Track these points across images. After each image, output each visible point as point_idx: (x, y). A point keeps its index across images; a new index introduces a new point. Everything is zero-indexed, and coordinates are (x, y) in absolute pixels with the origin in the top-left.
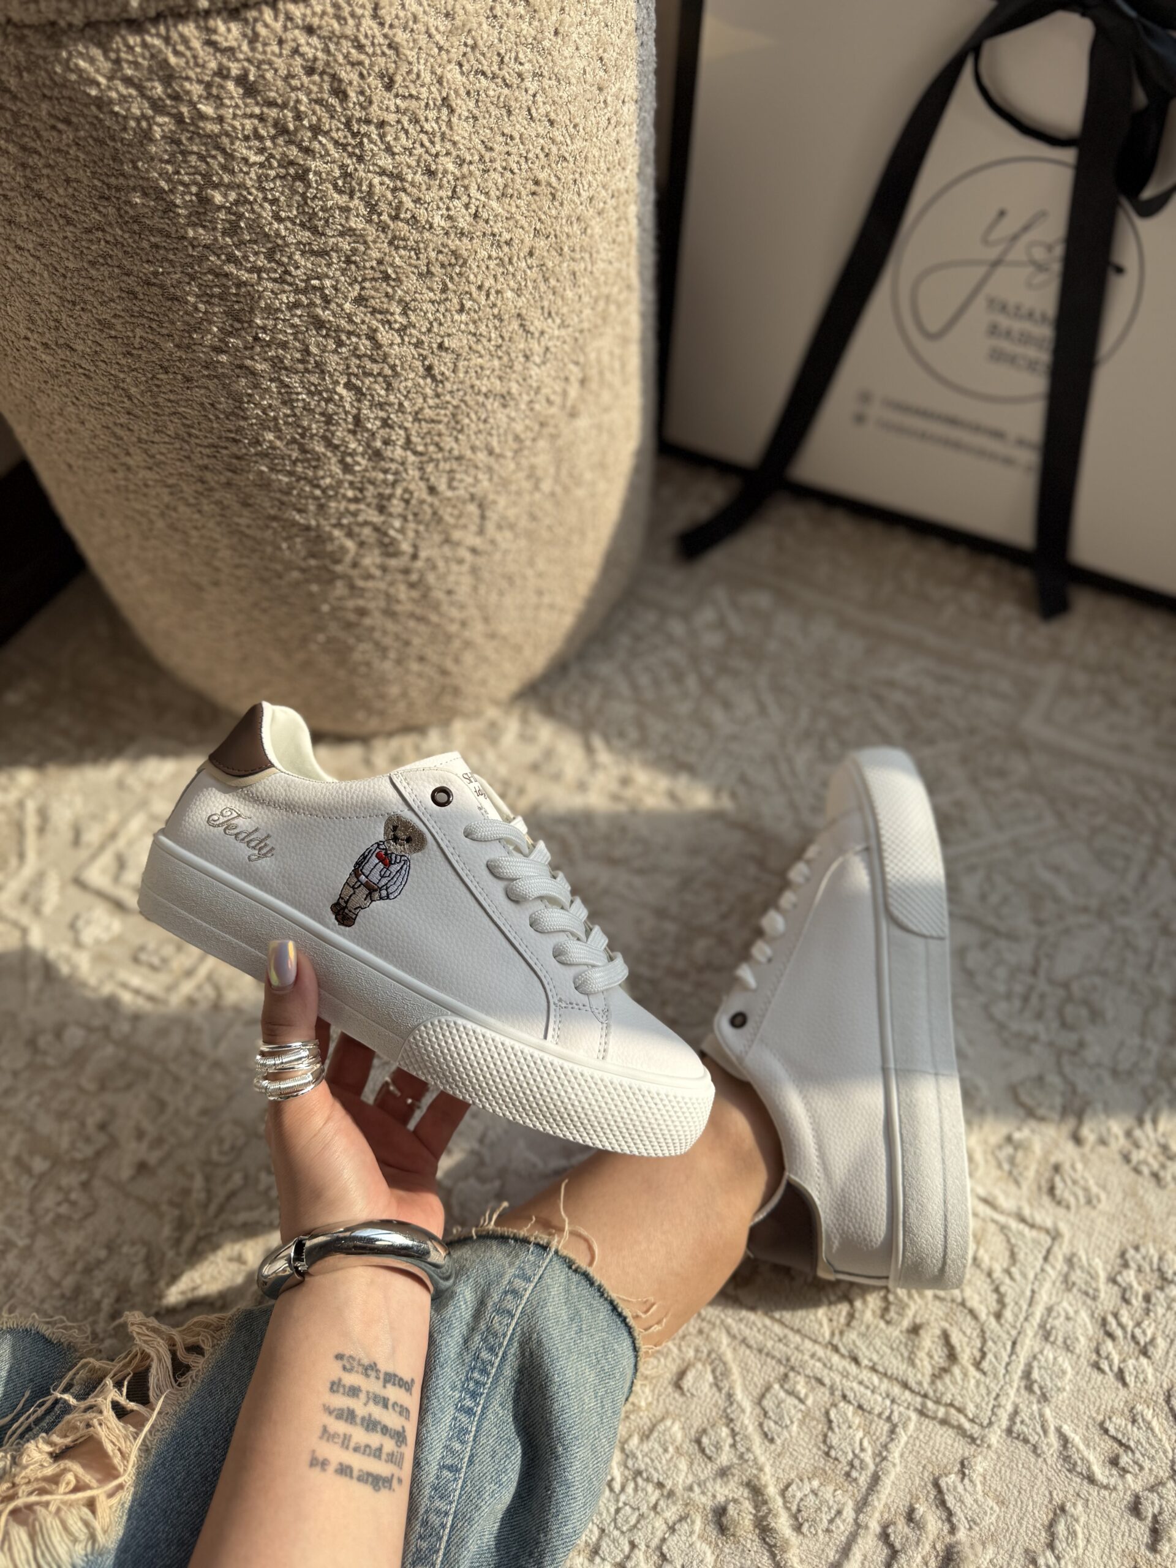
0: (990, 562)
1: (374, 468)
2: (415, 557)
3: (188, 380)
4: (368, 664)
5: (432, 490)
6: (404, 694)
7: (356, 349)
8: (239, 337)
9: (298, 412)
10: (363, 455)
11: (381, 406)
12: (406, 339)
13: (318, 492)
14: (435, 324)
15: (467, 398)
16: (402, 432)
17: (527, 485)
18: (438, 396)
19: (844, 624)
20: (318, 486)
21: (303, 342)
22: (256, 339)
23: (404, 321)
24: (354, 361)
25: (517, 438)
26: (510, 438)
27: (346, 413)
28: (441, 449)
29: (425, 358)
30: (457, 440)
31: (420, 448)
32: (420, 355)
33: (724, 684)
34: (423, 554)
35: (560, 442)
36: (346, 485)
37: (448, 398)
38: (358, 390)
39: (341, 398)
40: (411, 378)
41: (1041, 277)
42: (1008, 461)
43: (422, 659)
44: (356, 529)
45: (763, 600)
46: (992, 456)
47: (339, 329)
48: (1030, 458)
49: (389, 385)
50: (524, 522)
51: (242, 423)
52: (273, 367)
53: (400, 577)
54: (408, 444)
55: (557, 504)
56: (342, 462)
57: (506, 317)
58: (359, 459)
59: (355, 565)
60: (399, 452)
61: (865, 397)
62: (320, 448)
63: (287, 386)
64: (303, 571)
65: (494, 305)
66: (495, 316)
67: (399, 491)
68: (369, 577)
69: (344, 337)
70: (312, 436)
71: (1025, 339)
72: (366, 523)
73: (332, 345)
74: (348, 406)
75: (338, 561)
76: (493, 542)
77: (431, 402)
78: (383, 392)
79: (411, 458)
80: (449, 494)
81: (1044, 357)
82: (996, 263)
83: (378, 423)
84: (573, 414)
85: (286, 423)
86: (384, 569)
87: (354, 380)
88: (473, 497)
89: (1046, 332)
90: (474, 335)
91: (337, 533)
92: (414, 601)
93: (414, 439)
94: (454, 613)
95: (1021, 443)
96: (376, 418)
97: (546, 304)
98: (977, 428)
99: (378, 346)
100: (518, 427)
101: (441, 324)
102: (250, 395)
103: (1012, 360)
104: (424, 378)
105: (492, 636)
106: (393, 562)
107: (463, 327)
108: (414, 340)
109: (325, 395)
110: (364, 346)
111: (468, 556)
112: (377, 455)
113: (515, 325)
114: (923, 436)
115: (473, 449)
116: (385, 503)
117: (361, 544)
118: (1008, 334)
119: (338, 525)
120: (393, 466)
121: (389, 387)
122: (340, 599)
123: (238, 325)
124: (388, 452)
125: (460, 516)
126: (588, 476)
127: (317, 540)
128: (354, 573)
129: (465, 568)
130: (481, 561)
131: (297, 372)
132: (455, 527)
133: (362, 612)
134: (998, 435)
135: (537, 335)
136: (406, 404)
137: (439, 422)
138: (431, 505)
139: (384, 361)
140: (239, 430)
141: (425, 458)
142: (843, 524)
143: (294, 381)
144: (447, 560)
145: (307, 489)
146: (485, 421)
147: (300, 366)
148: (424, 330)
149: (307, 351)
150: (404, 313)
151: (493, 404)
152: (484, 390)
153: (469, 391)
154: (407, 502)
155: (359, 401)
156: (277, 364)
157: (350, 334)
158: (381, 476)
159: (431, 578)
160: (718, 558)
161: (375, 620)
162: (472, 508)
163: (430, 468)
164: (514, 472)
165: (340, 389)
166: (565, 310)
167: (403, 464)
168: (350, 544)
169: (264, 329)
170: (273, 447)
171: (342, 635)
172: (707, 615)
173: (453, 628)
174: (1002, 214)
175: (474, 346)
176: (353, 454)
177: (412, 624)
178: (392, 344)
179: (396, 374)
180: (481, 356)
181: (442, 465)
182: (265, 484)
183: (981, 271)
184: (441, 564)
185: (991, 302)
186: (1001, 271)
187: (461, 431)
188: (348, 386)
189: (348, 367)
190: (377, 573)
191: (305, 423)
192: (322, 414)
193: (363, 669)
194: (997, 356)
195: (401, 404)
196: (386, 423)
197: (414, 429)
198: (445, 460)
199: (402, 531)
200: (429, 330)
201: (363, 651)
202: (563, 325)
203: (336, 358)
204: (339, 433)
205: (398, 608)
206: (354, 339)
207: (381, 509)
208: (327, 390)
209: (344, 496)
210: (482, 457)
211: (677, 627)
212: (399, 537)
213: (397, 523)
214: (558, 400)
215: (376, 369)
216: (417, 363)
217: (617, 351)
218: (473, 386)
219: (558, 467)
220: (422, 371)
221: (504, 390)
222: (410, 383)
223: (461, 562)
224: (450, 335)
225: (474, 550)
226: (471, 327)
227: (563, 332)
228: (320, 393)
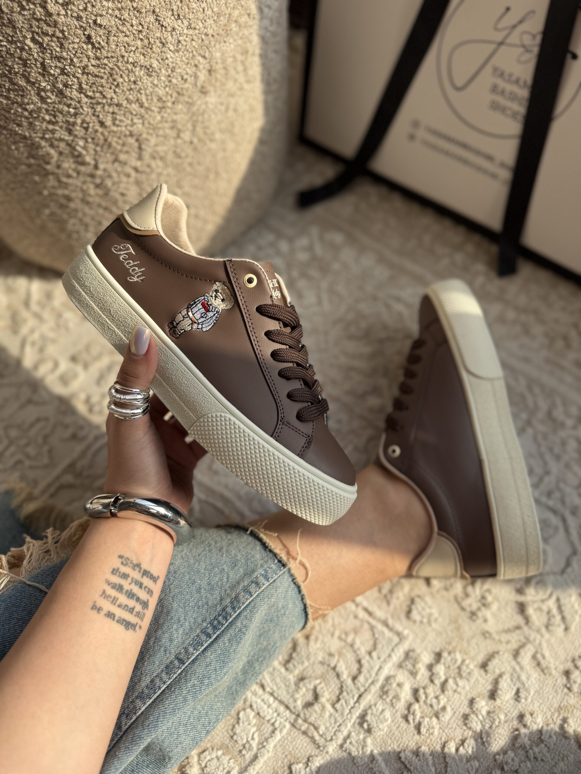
0: (477, 238)
1: (60, 103)
2: (96, 167)
4: (78, 232)
5: (102, 124)
7: (34, 13)
10: (52, 92)
11: (59, 59)
12: (69, 13)
13: (26, 113)
14: (89, 5)
15: (120, 64)
16: (75, 80)
17: (172, 133)
18: (98, 58)
19: (382, 260)
20: (26, 110)
24: (34, 23)
25: (160, 99)
26: (155, 100)
27: (36, 60)
28: (104, 97)
29: (85, 30)
30: (115, 92)
31: (90, 94)
32: (81, 27)
33: (302, 284)
34: (101, 166)
35: (195, 109)
36: (44, 111)
37: (106, 61)
38: (41, 45)
39: (30, 49)
40: (76, 42)
41: (527, 56)
42: (494, 176)
44: (56, 143)
45: (338, 238)
46: (485, 172)
48: (506, 175)
49: (62, 44)
50: (170, 157)
53: (89, 179)
54: (81, 90)
55: (195, 149)
56: (38, 94)
57: (144, 10)
58: (49, 94)
59: (58, 167)
60: (75, 94)
61: (416, 124)
62: (22, 83)
64: (29, 166)
66: (134, 9)
67: (79, 121)
68: (69, 176)
70: (16, 73)
71: (513, 97)
72: (61, 140)
74: (35, 55)
75: (48, 163)
76: (149, 166)
77: (93, 62)
78: (58, 49)
79: (85, 100)
80: (115, 129)
81: (521, 109)
82: (501, 44)
83: (58, 71)
84: (204, 92)
86: (78, 173)
87: (37, 37)
88: (131, 135)
89: (524, 93)
90: (120, 19)
91: (43, 143)
92: (101, 196)
93: (84, 86)
95: (502, 165)
96: (56, 67)
97: (175, 8)
98: (478, 153)
99: (50, 15)
100: (161, 92)
101: (93, 6)
103: (503, 110)
104: (87, 44)
106: (82, 168)
107: (110, 11)
108: (75, 15)
109: (19, 44)
110: (39, 12)
111: (133, 173)
112: (61, 93)
113: (151, 18)
114: (447, 153)
115: (128, 100)
116: (71, 127)
117: (61, 153)
118: (503, 92)
119: (43, 138)
120: (73, 103)
121: (62, 46)
122: (53, 187)
124: (67, 92)
125: (124, 145)
126: (218, 136)
127: (33, 147)
128: (59, 172)
129: (132, 180)
130: (143, 177)
132: (121, 151)
133: (69, 199)
134: (490, 158)
135: (169, 29)
136: (75, 60)
137: (102, 78)
138: (102, 134)
139: (55, 26)
141: (94, 101)
142: (398, 202)
144: (119, 173)
145: (20, 110)
146: (135, 82)
148: (81, 8)
151: (139, 72)
152: (131, 60)
153: (121, 59)
154: (86, 129)
155: (43, 53)
158: (66, 108)
159: (109, 183)
160: (320, 210)
161: (76, 204)
162: (131, 141)
163: (99, 108)
164: (161, 122)
165: (28, 42)
166: (191, 16)
167: (79, 102)
168: (52, 152)
171: (59, 212)
172: (303, 242)
174: (508, 9)
175: (120, 27)
176: (44, 90)
177: (101, 211)
178: (59, 14)
179: (65, 38)
180: (127, 36)
181: (106, 107)
183: (491, 48)
184: (114, 175)
185: (495, 69)
186: (503, 48)
187: (117, 86)
188: (33, 40)
189: (31, 27)
190: (74, 175)
191: (10, 64)
192: (20, 58)
193: (75, 236)
194: (495, 106)
195: (72, 60)
196: (63, 72)
197: (84, 79)
198: (110, 105)
199: (85, 148)
200: (85, 9)
201: (72, 224)
202: (189, 27)
203: (21, 17)
204: (34, 75)
205: (91, 199)
206: (32, 6)
207: (70, 132)
208: (19, 41)
209: (44, 119)
210: (135, 107)
211: (284, 246)
212: (84, 152)
213: (81, 143)
214: (191, 80)
215: (50, 31)
216: (79, 32)
217: (239, 57)
218: (123, 57)
219: (194, 127)
220: (84, 38)
221: (147, 64)
222: (76, 46)
223: (128, 176)
224: (101, 16)
225: (136, 169)
226: (117, 12)
227: (191, 32)
228: (15, 43)
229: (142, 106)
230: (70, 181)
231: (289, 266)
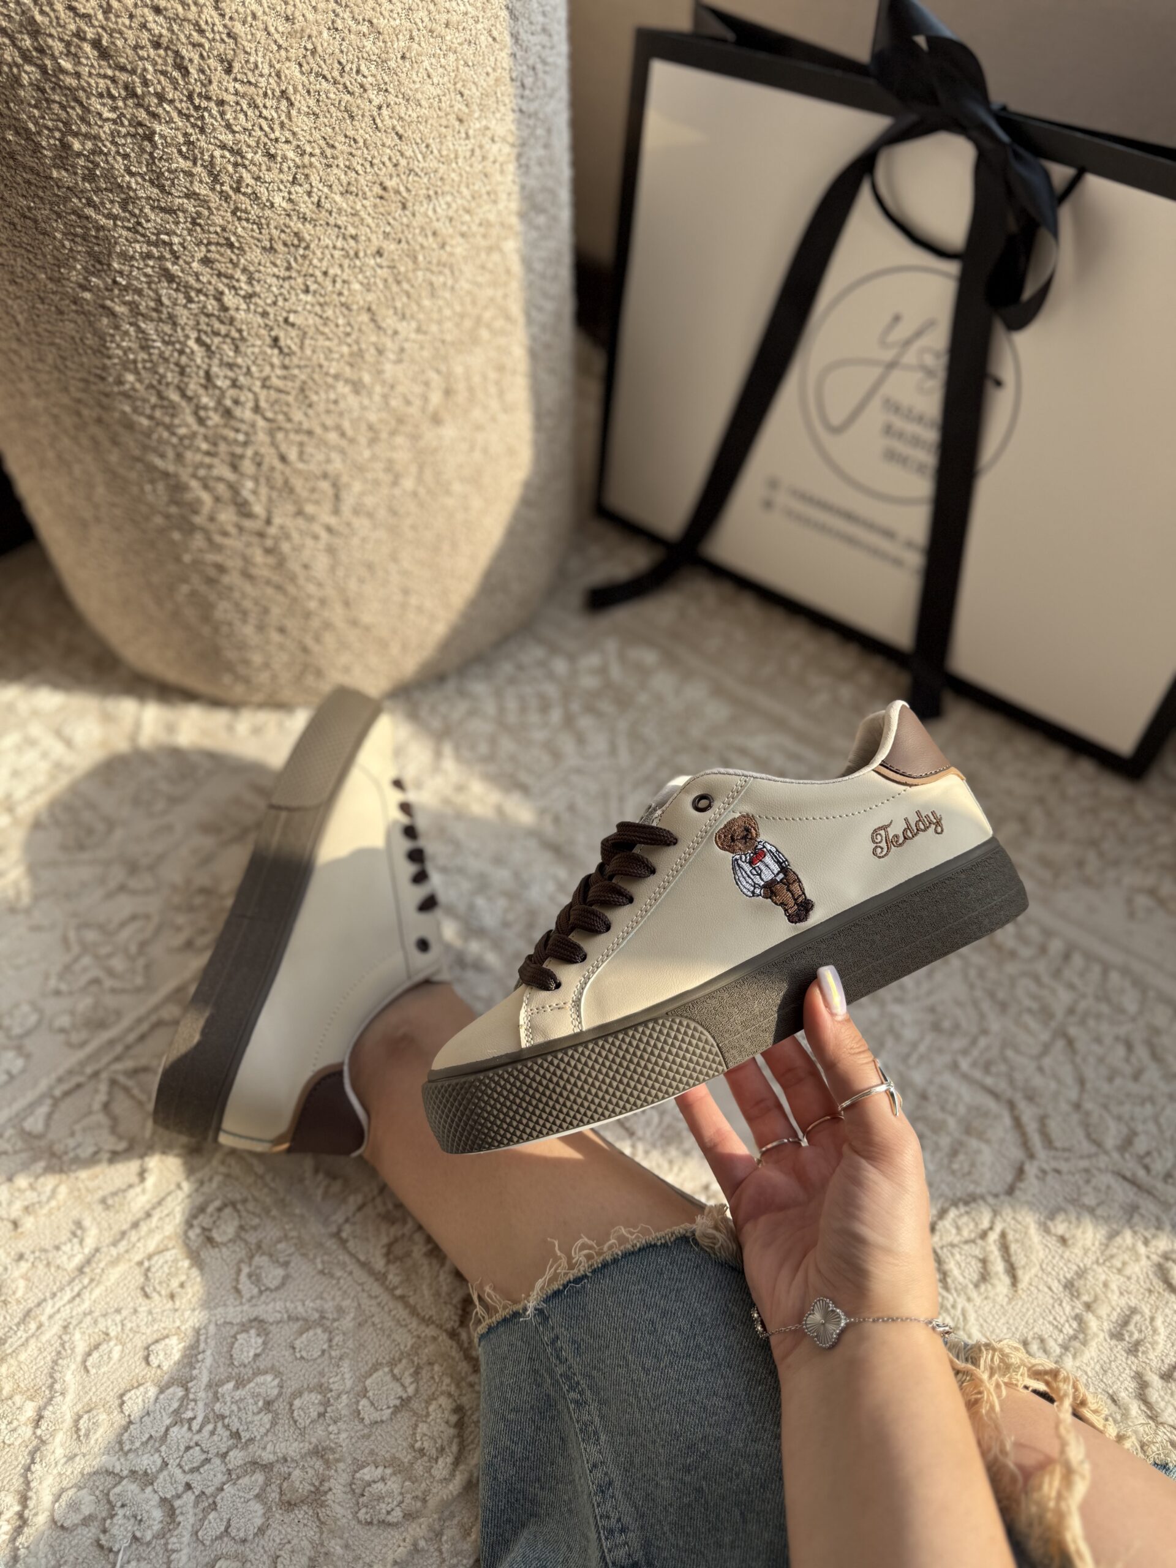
0: (878, 662)
1: (226, 426)
2: (268, 522)
3: (61, 313)
4: (230, 624)
5: (283, 459)
6: (267, 665)
7: (204, 307)
8: (99, 277)
9: (155, 358)
10: (216, 410)
11: (231, 366)
12: (252, 307)
13: (175, 440)
14: (280, 299)
15: (316, 377)
16: (251, 396)
17: (387, 478)
18: (285, 367)
19: (718, 691)
20: (175, 434)
21: (156, 292)
22: (115, 282)
23: (250, 290)
24: (203, 319)
25: (371, 427)
26: (364, 425)
27: (199, 367)
28: (289, 420)
29: (271, 329)
30: (306, 414)
31: (269, 415)
32: (266, 325)
33: (585, 722)
34: (277, 520)
35: (422, 444)
36: (200, 437)
37: (296, 371)
38: (208, 347)
39: (193, 352)
40: (256, 345)
41: (930, 383)
42: (898, 562)
43: (282, 630)
44: (212, 483)
45: (649, 657)
46: (883, 555)
47: (187, 286)
48: (915, 560)
50: (382, 513)
51: (108, 362)
52: (131, 311)
53: (255, 540)
54: (257, 409)
55: (421, 505)
56: (196, 413)
57: (355, 307)
59: (212, 519)
60: (248, 415)
61: (773, 484)
62: (175, 397)
63: (143, 332)
64: (168, 517)
65: (340, 294)
66: (342, 305)
67: (249, 452)
68: (225, 534)
69: (193, 294)
70: (168, 384)
71: (916, 441)
72: (220, 479)
73: (182, 300)
74: (199, 361)
75: (196, 512)
76: (349, 524)
77: (279, 372)
78: (231, 354)
79: (261, 423)
80: (300, 466)
81: (929, 459)
82: (892, 365)
83: (228, 383)
84: (436, 420)
85: (144, 368)
86: (241, 529)
87: (204, 337)
88: (325, 476)
89: (932, 436)
90: (321, 317)
91: (194, 484)
92: (271, 568)
93: (263, 404)
94: (311, 588)
95: (909, 544)
96: (226, 377)
97: (399, 305)
98: (871, 526)
99: (225, 309)
100: (373, 417)
101: (285, 300)
102: (113, 336)
103: (903, 461)
104: (272, 347)
105: (354, 623)
106: (248, 523)
107: (308, 307)
108: (260, 310)
109: (178, 346)
110: (212, 305)
111: (324, 535)
112: (228, 413)
113: (365, 317)
114: (823, 529)
115: (325, 428)
116: (237, 461)
117: (217, 499)
118: (900, 435)
119: (194, 476)
120: (244, 427)
121: (237, 350)
122: (201, 551)
123: (99, 267)
124: (238, 412)
125: (313, 490)
126: (457, 487)
127: (177, 488)
128: (212, 527)
129: (321, 545)
130: (338, 542)
131: (152, 320)
132: (308, 500)
133: (221, 569)
134: (889, 534)
135: (390, 332)
136: (254, 369)
137: (288, 393)
138: (283, 473)
139: (231, 324)
140: (104, 368)
141: (274, 425)
142: (749, 606)
143: (149, 328)
144: (301, 532)
145: (166, 435)
146: (336, 403)
147: (154, 315)
148: (269, 301)
149: (159, 301)
150: (250, 281)
151: (343, 388)
152: (332, 371)
153: (317, 370)
154: (259, 465)
155: (210, 358)
156: (133, 307)
157: (199, 291)
158: (232, 434)
159: (285, 547)
160: (623, 615)
161: (232, 578)
162: (325, 485)
163: (280, 436)
164: (370, 460)
166: (421, 316)
167: (253, 426)
168: (206, 497)
169: (121, 273)
170: (134, 389)
171: (203, 588)
172: (593, 660)
173: (313, 605)
174: (897, 319)
175: (321, 328)
176: (205, 408)
177: (270, 591)
178: (237, 309)
179: (243, 339)
180: (328, 339)
181: (292, 436)
182: (130, 426)
183: (877, 371)
184: (295, 535)
185: (887, 403)
186: (896, 373)
187: (310, 406)
188: (199, 340)
189: (198, 323)
190: (233, 530)
191: (162, 371)
192: (177, 364)
193: (225, 629)
194: (891, 456)
195: (248, 369)
196: (234, 384)
197: (263, 395)
198: (295, 431)
199: (255, 492)
200: (275, 303)
201: (223, 610)
202: (419, 330)
203: (186, 312)
204: (193, 387)
205: (254, 571)
206: (202, 298)
207: (234, 468)
208: (179, 342)
209: (198, 449)
210: (333, 437)
211: (560, 666)
212: (252, 499)
213: (249, 484)
214: (418, 403)
215: (223, 329)
216: (263, 332)
217: (492, 375)
218: (321, 366)
219: (421, 468)
220: (268, 341)
221: (355, 377)
222: (257, 350)
223: (316, 538)
224: (295, 312)
225: (329, 529)
226: (318, 309)
227: (420, 337)
228: (173, 344)
229: (343, 434)
230: (227, 542)
231: (567, 696)
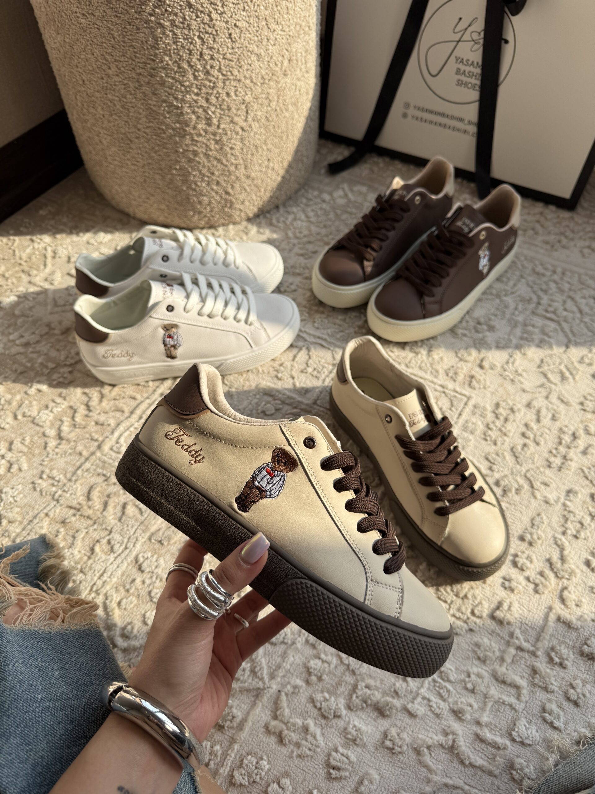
1: (206, 79)
2: (218, 127)
3: (138, 29)
5: (228, 94)
6: (210, 203)
7: (203, 20)
8: (159, 9)
9: (179, 47)
10: (202, 71)
11: (211, 48)
12: (222, 19)
13: (183, 88)
14: (234, 14)
15: (244, 52)
16: (218, 63)
17: (266, 103)
18: (233, 48)
20: (183, 86)
21: (183, 14)
22: (166, 10)
23: (222, 10)
24: (202, 26)
25: (263, 78)
26: (260, 77)
27: (198, 50)
28: (232, 75)
29: (229, 29)
30: (239, 71)
31: (224, 73)
32: (227, 28)
34: (222, 126)
35: (280, 86)
36: (194, 86)
37: (237, 50)
38: (203, 40)
39: (196, 43)
40: (223, 38)
41: (477, 46)
42: (465, 132)
43: (218, 183)
44: (197, 110)
46: (459, 130)
47: (197, 10)
48: (473, 129)
49: (214, 39)
50: (263, 120)
51: (157, 51)
52: (171, 24)
53: (212, 137)
54: (220, 70)
55: (277, 116)
56: (194, 74)
57: (261, 18)
58: (200, 73)
59: (195, 128)
60: (216, 73)
61: (407, 105)
62: (186, 66)
63: (176, 35)
64: (173, 129)
65: (256, 11)
66: (256, 16)
67: (215, 92)
68: (200, 135)
69: (199, 13)
70: (183, 60)
71: (471, 75)
72: (200, 107)
73: (194, 17)
74: (198, 47)
75: (188, 126)
76: (250, 127)
77: (230, 51)
78: (212, 42)
79: (221, 77)
80: (235, 98)
81: (477, 82)
82: (459, 41)
83: (209, 57)
84: (285, 74)
85: (174, 53)
86: (206, 132)
87: (201, 35)
88: (244, 102)
89: (478, 71)
90: (248, 23)
92: (217, 151)
93: (222, 67)
94: (233, 160)
95: (470, 123)
96: (208, 54)
97: (276, 17)
98: (452, 118)
99: (211, 20)
100: (263, 72)
101: (236, 15)
102: (161, 38)
103: (466, 85)
104: (228, 38)
105: (248, 177)
106: (210, 129)
107: (244, 18)
108: (225, 20)
110: (206, 19)
111: (240, 132)
112: (208, 73)
113: (264, 23)
114: (431, 122)
115: (245, 77)
116: (209, 97)
117: (198, 117)
118: (464, 73)
119: (190, 107)
120: (214, 79)
121: (214, 41)
122: (187, 145)
123: (160, 3)
124: (212, 72)
125: (238, 110)
126: (290, 107)
127: (181, 114)
128: (194, 132)
129: (239, 137)
130: (245, 135)
131: (180, 28)
132: (236, 115)
133: (195, 153)
134: (461, 120)
135: (272, 31)
136: (221, 49)
137: (233, 61)
138: (227, 102)
139: (213, 28)
140: (156, 55)
141: (226, 78)
143: (178, 32)
144: (232, 132)
145: (179, 86)
146: (250, 65)
147: (181, 25)
148: (229, 16)
149: (184, 19)
150: (222, 7)
151: (254, 58)
152: (251, 50)
154: (218, 98)
155: (203, 45)
156: (173, 22)
157: (202, 12)
158: (208, 83)
159: (225, 139)
161: (201, 158)
162: (243, 107)
163: (228, 83)
164: (261, 93)
165: (196, 38)
166: (283, 23)
167: (217, 79)
168: (193, 117)
169: (169, 6)
170: (168, 64)
171: (186, 166)
172: (339, 193)
173: (232, 168)
174: (460, 19)
175: (248, 28)
176: (198, 71)
177: (215, 163)
178: (217, 20)
179: (217, 35)
180: (250, 34)
181: (232, 82)
182: (163, 83)
183: (453, 45)
184: (229, 132)
185: (457, 58)
187: (241, 67)
188: (199, 37)
189: (200, 28)
190: (203, 134)
191: (181, 53)
192: (188, 50)
193: (193, 186)
194: (460, 83)
195: (218, 50)
196: (212, 58)
197: (223, 62)
198: (234, 80)
199: (214, 113)
200: (231, 17)
201: (194, 175)
202: (282, 30)
203: (195, 23)
204: (194, 60)
205: (210, 153)
206: (203, 15)
207: (207, 100)
208: (191, 38)
209: (193, 92)
210: (248, 82)
211: (326, 197)
212: (213, 116)
213: (213, 109)
214: (279, 65)
215: (210, 30)
216: (226, 31)
217: (304, 54)
218: (246, 47)
219: (278, 98)
220: (227, 36)
221: (258, 53)
222: (222, 40)
223: (237, 133)
224: (239, 20)
225: (242, 129)
226: (247, 19)
227: (282, 33)
228: (187, 39)
229: (252, 81)
230: (200, 139)
231: (333, 208)
